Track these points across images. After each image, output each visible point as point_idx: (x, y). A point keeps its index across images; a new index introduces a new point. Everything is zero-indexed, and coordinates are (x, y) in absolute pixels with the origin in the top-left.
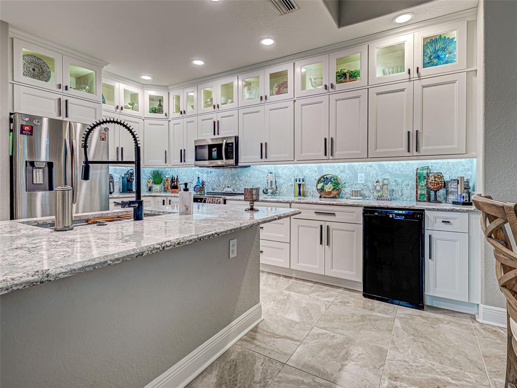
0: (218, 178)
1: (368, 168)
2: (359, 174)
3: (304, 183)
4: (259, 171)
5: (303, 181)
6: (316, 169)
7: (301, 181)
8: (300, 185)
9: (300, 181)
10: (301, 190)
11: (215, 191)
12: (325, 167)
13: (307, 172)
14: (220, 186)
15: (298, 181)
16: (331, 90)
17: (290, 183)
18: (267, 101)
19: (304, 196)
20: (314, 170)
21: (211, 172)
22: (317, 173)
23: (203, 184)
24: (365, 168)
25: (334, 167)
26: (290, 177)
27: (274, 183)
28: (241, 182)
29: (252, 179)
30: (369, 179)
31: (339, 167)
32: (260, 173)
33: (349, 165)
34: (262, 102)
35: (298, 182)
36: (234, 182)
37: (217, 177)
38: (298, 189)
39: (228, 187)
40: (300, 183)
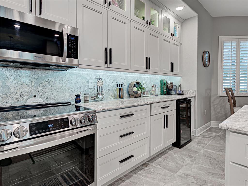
5: (122, 86)
8: (120, 89)
10: (121, 93)
13: (119, 79)
17: (108, 88)
19: (122, 98)
22: (125, 80)
25: (133, 76)
26: (108, 83)
28: (53, 89)
31: (136, 77)
33: (140, 76)
34: (106, 6)
35: (119, 87)
36: (40, 89)
38: (119, 93)
39: (35, 96)
40: (120, 88)
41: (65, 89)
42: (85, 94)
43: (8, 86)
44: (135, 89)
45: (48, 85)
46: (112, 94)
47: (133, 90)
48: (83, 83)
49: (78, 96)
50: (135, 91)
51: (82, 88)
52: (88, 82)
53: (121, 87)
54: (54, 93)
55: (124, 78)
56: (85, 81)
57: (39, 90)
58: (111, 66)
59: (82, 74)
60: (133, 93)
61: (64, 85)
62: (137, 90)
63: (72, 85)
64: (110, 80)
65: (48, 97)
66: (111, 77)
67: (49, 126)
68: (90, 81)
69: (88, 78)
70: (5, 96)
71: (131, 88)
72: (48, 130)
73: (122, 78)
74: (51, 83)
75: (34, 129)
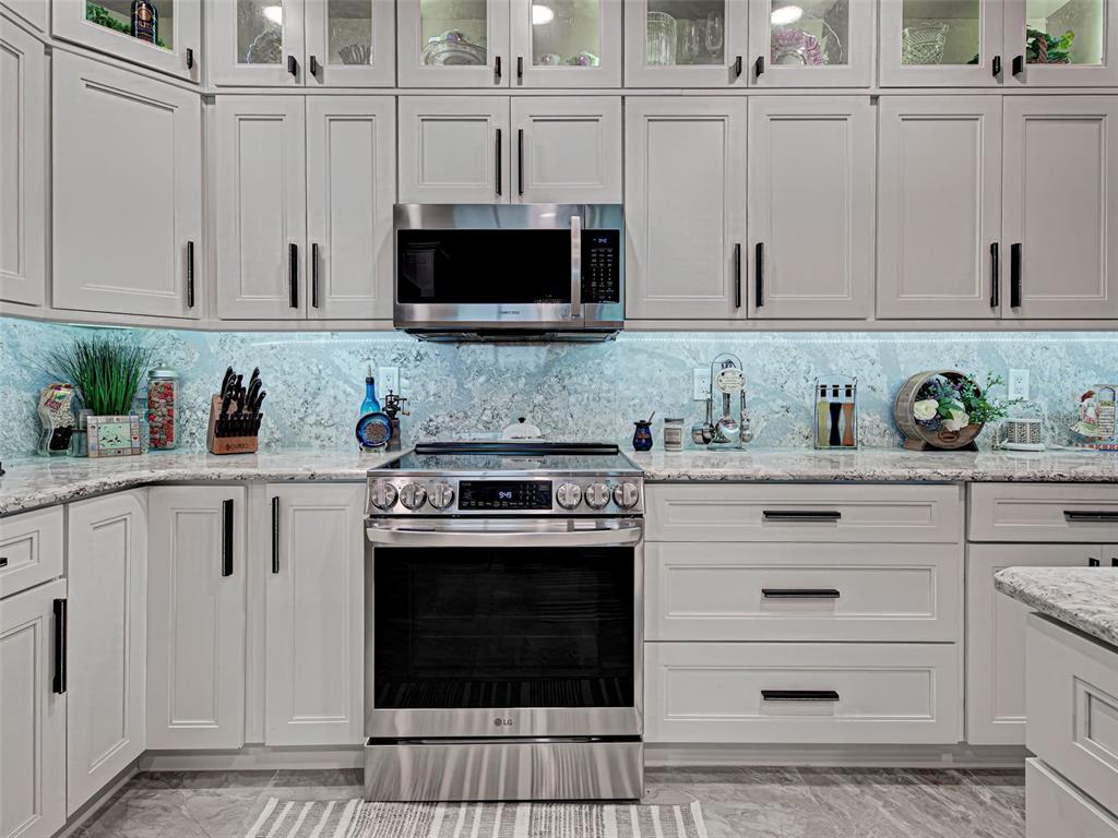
0: (460, 385)
1: (1038, 352)
2: (1012, 370)
3: (849, 400)
4: (652, 355)
5: (848, 394)
6: (873, 354)
7: (842, 392)
8: (835, 409)
9: (836, 394)
10: (842, 424)
11: (445, 437)
12: (904, 346)
13: (841, 363)
14: (466, 416)
15: (829, 392)
16: (1009, 79)
17: (780, 402)
18: (761, 81)
19: (850, 445)
20: (867, 356)
21: (419, 357)
22: (878, 367)
23: (393, 407)
24: (1028, 351)
25: (934, 346)
26: (781, 380)
27: (735, 403)
28: (572, 399)
29: (621, 386)
30: (1040, 386)
31: (949, 349)
32: (657, 363)
33: (981, 343)
34: (740, 82)
35: (830, 399)
36: (539, 399)
37: (452, 382)
38: (829, 424)
39: (522, 420)
40: (836, 400)
41: (609, 401)
42: (667, 421)
43: (469, 391)
44: (926, 410)
45: (557, 387)
46: (802, 426)
47: (912, 412)
48: (672, 380)
49: (642, 426)
50: (923, 418)
51: (667, 401)
52: (691, 376)
53: (842, 399)
54: (576, 411)
55: (869, 356)
56: (682, 374)
57: (536, 401)
58: (762, 312)
59: (669, 347)
60: (917, 427)
61: (605, 386)
62: (938, 413)
63: (633, 387)
64: (794, 368)
65: (560, 426)
66: (794, 353)
67: (502, 495)
68: (697, 371)
69: (690, 362)
70: (462, 414)
71: (905, 404)
72: (497, 504)
73: (857, 356)
74: (566, 382)
75: (468, 495)
